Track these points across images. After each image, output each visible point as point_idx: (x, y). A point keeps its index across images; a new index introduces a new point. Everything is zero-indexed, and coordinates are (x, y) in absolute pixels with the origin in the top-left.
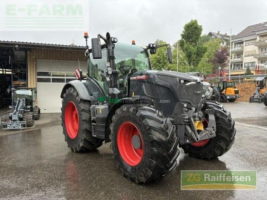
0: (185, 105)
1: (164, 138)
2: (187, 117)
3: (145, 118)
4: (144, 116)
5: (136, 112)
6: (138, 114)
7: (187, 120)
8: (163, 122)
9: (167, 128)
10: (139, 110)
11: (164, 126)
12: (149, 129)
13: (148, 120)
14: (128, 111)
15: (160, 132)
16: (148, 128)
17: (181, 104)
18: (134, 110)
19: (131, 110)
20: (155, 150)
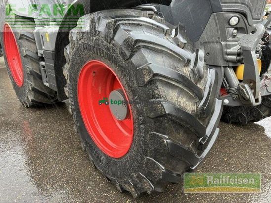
0: (234, 21)
1: (189, 106)
2: (235, 49)
3: (139, 48)
4: (137, 41)
5: (114, 33)
6: (119, 38)
7: (235, 57)
8: (189, 61)
9: (200, 78)
10: (122, 27)
11: (193, 71)
12: (151, 82)
13: (148, 56)
14: (94, 31)
15: (181, 90)
16: (147, 79)
17: (225, 18)
18: (108, 26)
19: (101, 27)
20: (167, 140)
